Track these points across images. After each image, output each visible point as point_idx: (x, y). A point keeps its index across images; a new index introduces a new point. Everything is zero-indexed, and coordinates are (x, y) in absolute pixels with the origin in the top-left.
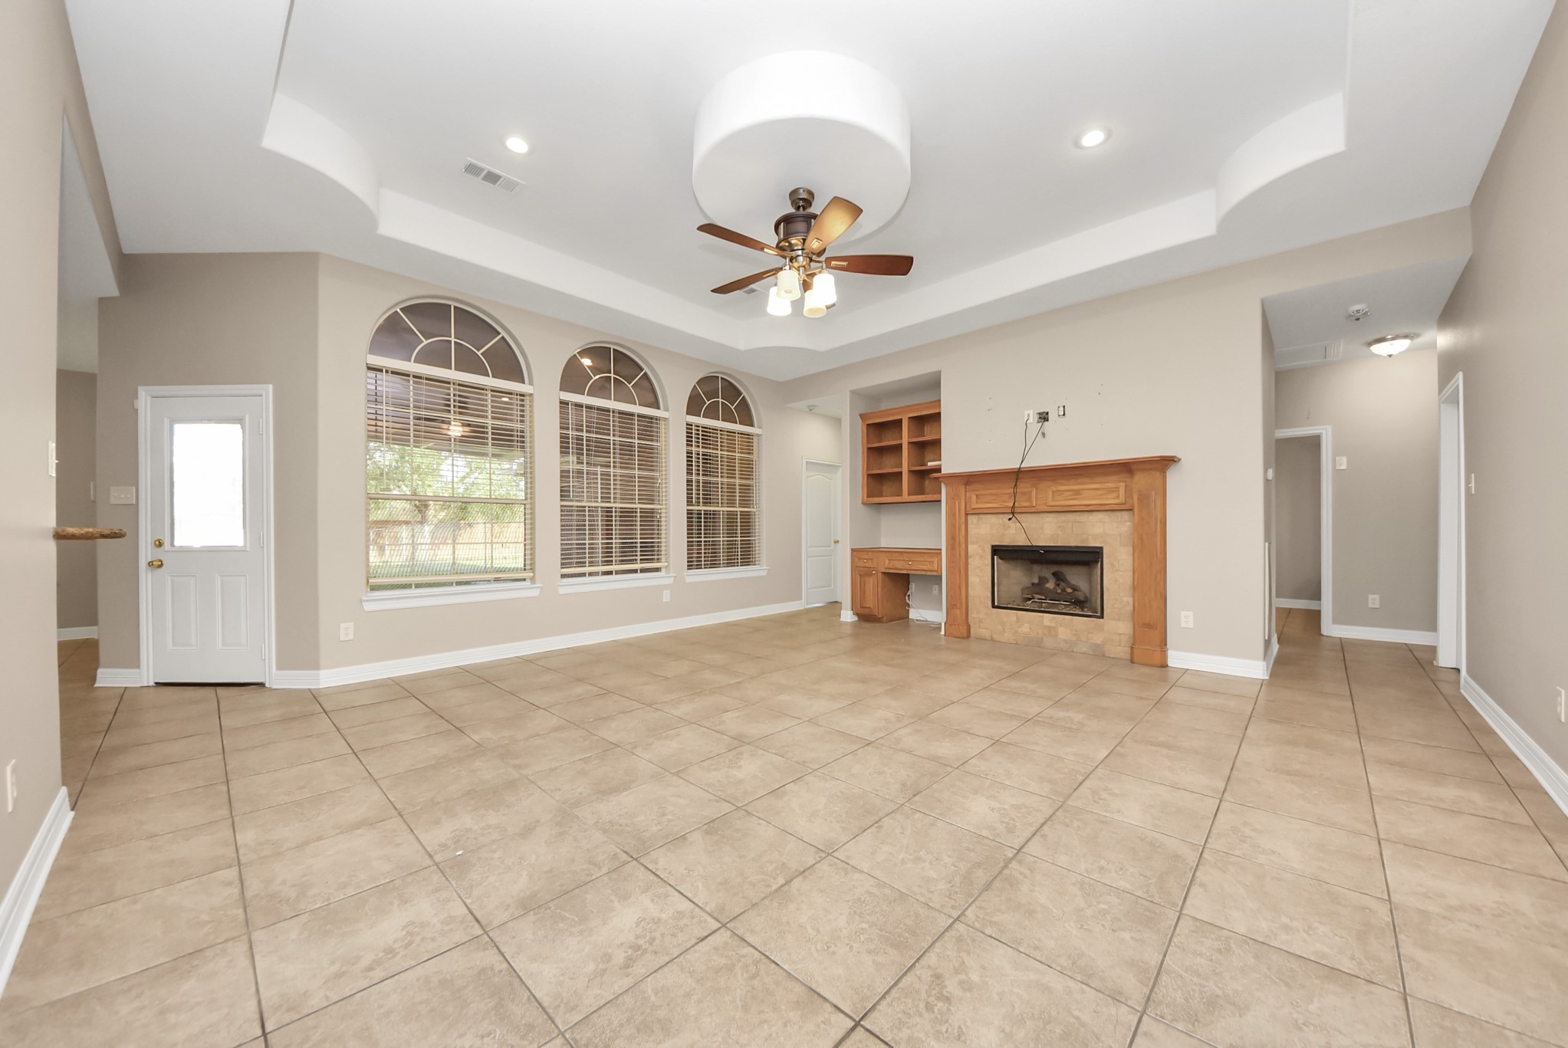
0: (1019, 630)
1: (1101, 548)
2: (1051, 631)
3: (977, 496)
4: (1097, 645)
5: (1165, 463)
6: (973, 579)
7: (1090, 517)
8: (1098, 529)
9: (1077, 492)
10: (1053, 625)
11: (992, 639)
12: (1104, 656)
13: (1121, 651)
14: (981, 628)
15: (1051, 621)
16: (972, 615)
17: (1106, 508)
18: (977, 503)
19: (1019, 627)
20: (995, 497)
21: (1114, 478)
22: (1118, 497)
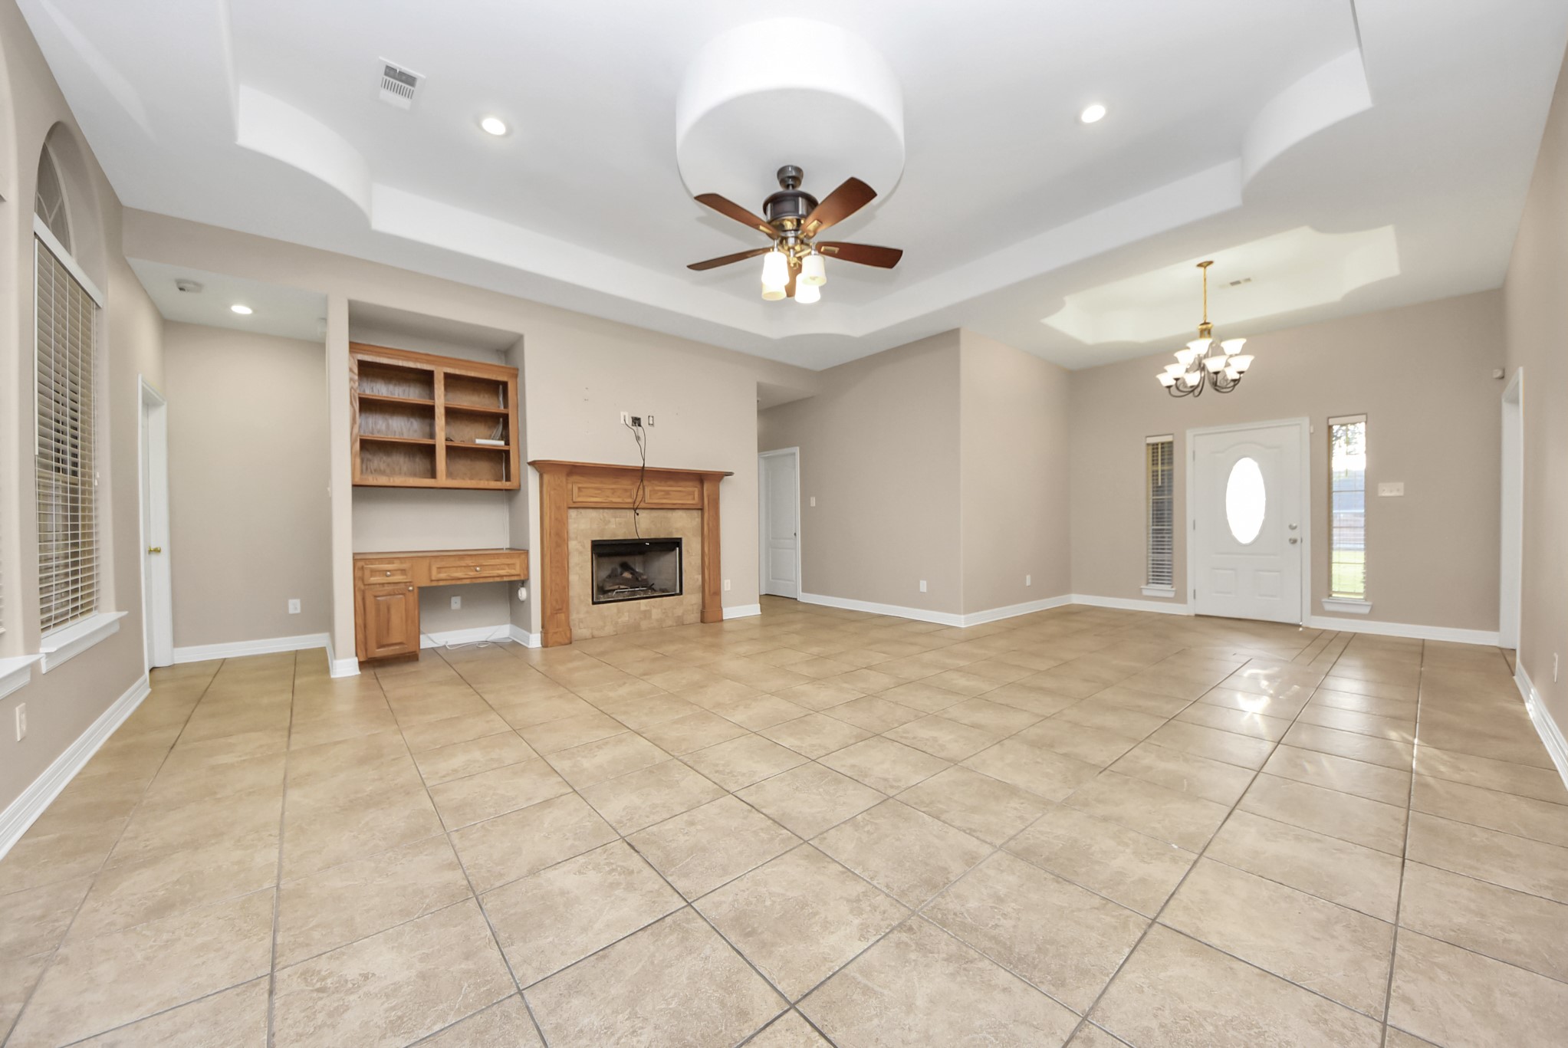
0: (620, 620)
1: (681, 539)
2: (647, 614)
3: (579, 488)
4: (678, 617)
5: (718, 477)
6: (574, 578)
7: (674, 514)
8: (679, 525)
9: (667, 493)
10: (648, 608)
11: (593, 637)
12: (683, 625)
13: (695, 616)
14: (580, 629)
15: (646, 606)
16: (574, 616)
17: (684, 507)
18: (579, 496)
19: (619, 618)
20: (599, 492)
21: (691, 484)
22: (694, 499)
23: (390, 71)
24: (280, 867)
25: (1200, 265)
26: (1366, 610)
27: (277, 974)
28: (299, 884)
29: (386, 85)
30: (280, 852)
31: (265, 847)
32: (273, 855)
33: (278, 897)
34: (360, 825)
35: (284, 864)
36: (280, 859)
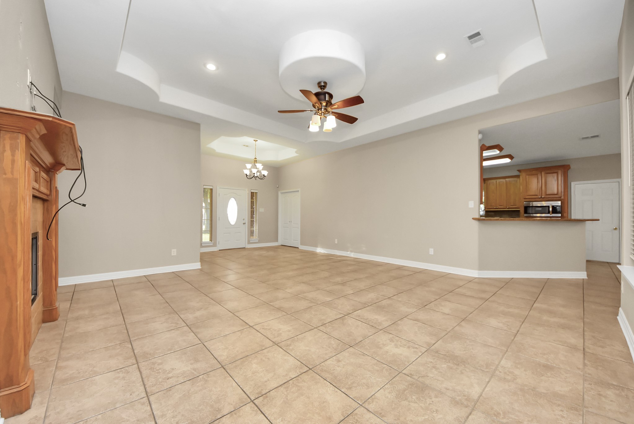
23: (470, 37)
24: (503, 356)
25: (254, 140)
26: (257, 241)
27: (516, 332)
28: (501, 347)
29: (472, 43)
30: (500, 362)
31: (505, 368)
32: (503, 362)
33: (508, 347)
34: (467, 352)
35: (502, 356)
36: (502, 359)
